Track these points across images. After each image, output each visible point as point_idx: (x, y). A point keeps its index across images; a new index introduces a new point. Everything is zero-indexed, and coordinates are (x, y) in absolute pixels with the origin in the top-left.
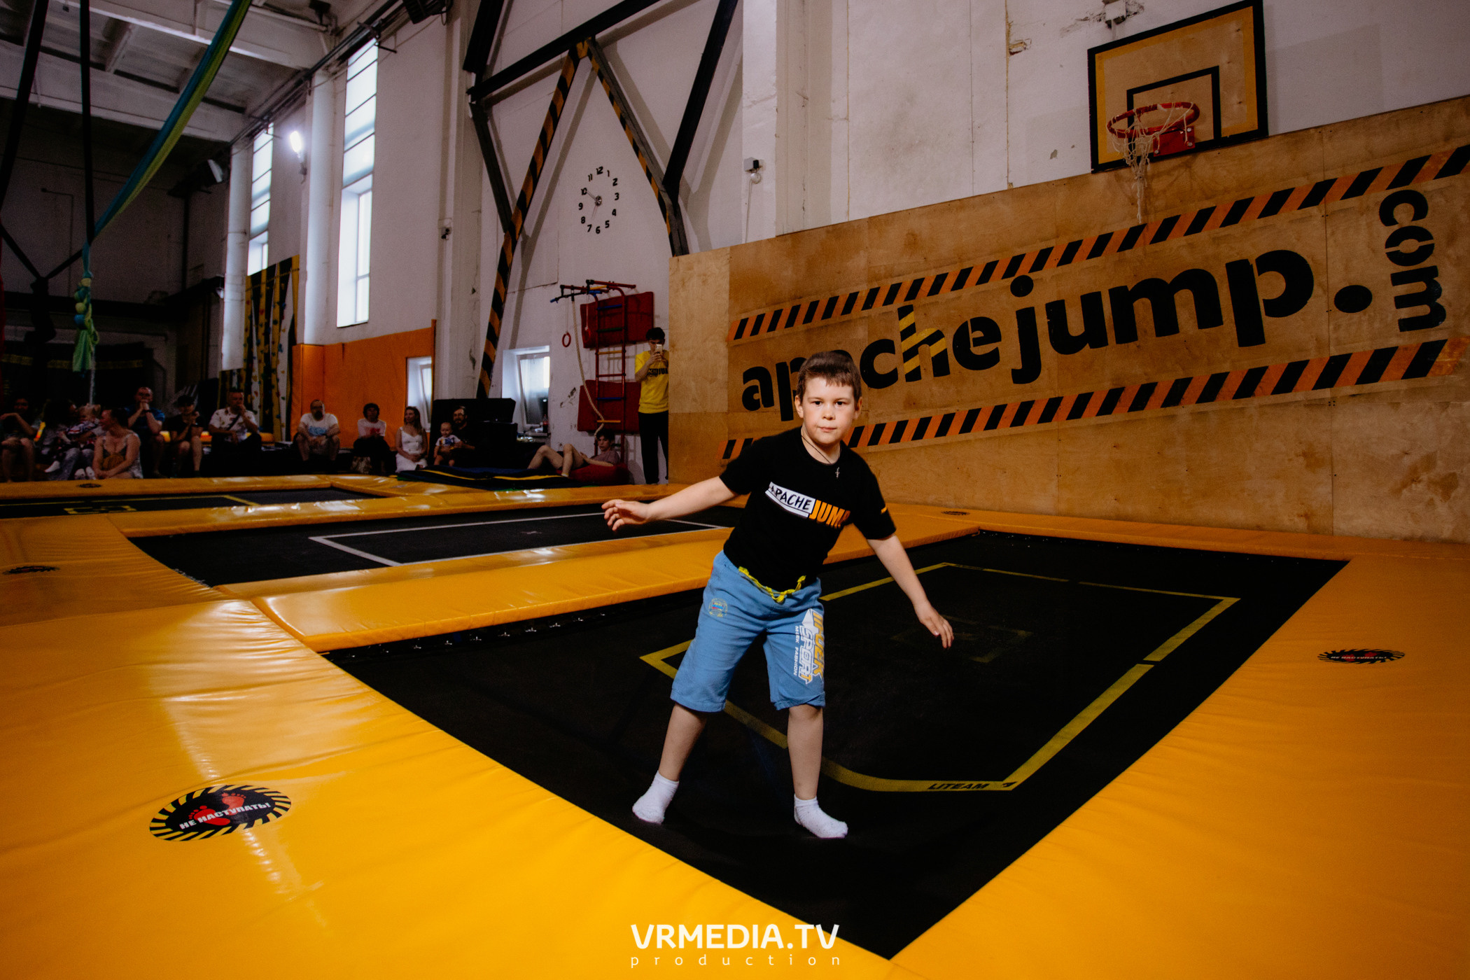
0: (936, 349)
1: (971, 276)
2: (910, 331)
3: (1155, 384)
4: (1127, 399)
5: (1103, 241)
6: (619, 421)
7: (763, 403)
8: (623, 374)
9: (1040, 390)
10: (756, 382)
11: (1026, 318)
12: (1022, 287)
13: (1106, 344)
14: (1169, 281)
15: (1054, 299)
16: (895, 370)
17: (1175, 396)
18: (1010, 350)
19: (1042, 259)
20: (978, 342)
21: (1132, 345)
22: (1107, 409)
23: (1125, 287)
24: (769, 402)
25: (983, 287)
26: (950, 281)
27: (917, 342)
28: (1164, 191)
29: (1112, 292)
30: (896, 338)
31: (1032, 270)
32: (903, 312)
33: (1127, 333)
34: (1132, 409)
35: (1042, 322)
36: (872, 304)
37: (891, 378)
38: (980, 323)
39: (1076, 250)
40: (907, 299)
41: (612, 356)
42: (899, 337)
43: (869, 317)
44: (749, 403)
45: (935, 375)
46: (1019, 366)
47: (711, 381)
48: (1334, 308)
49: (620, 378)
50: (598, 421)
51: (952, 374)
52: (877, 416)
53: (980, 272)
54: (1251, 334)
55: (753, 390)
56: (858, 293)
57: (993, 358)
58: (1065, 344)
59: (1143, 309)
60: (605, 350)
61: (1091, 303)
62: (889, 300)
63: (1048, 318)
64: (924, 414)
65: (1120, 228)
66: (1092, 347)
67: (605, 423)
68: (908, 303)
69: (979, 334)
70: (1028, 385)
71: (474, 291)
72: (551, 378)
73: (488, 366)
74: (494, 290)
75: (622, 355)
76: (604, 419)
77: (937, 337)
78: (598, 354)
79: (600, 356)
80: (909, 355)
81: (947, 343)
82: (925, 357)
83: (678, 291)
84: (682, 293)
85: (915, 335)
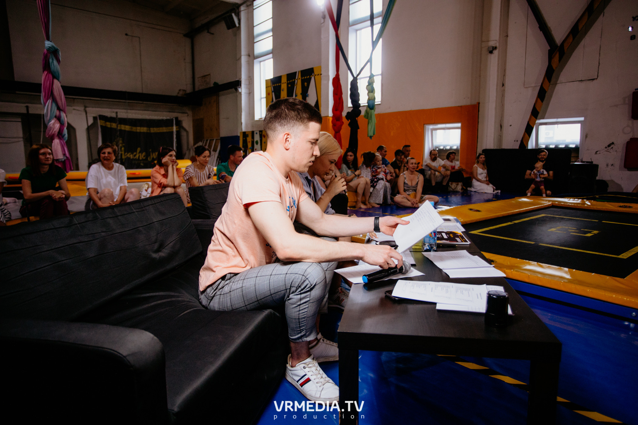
71: (503, 85)
72: (585, 136)
73: (529, 130)
74: (540, 84)
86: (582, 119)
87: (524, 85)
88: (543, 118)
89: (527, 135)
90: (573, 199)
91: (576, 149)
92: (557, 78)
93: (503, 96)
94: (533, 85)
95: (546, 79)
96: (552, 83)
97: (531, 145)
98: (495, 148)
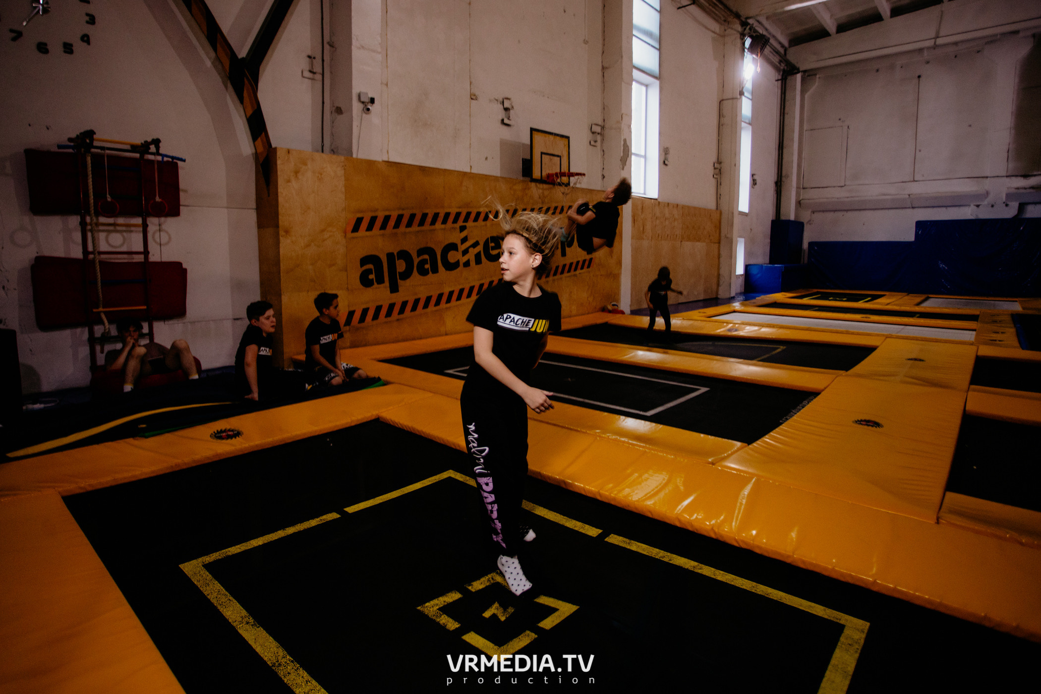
0: (476, 250)
2: (464, 240)
6: (144, 308)
7: (376, 281)
8: (146, 252)
10: (371, 266)
16: (458, 261)
20: (493, 248)
24: (380, 281)
26: (482, 216)
27: (468, 246)
28: (547, 196)
30: (459, 242)
32: (463, 229)
36: (447, 222)
37: (456, 265)
38: (493, 239)
40: (463, 222)
41: (101, 228)
43: (444, 229)
44: (365, 281)
45: (476, 264)
47: (331, 266)
50: (94, 310)
51: (483, 264)
55: (369, 272)
56: (439, 213)
62: (455, 221)
64: (472, 284)
67: (105, 313)
68: (464, 224)
69: (493, 244)
75: (141, 229)
76: (103, 308)
77: (476, 244)
78: (83, 224)
79: (89, 227)
80: (465, 252)
81: (480, 248)
82: (471, 256)
83: (289, 181)
84: (294, 184)
85: (467, 242)
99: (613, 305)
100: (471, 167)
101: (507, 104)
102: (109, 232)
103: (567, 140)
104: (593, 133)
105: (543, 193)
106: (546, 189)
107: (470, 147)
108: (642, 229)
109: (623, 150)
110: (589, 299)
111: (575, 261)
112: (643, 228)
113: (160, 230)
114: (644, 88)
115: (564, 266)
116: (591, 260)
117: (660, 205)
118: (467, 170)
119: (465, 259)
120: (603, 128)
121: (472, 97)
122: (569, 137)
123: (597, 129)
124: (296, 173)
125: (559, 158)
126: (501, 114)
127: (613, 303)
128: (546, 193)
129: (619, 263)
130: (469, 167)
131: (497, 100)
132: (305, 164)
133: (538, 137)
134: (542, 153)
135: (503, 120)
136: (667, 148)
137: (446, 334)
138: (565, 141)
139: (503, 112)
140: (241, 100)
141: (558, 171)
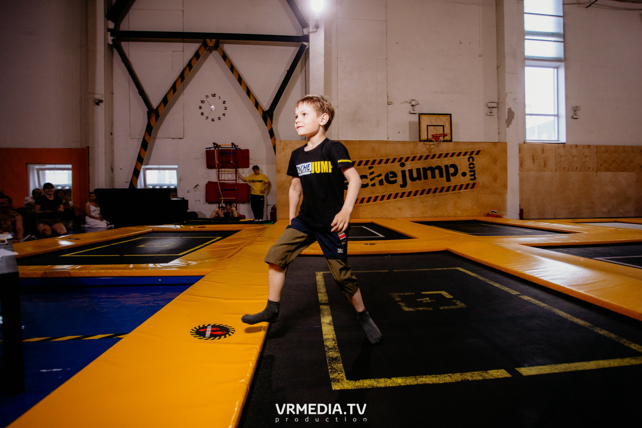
0: (380, 178)
1: (389, 161)
2: (372, 173)
3: (431, 189)
4: (426, 192)
5: (421, 158)
6: (235, 198)
9: (407, 189)
11: (403, 172)
12: (403, 165)
13: (421, 180)
14: (434, 167)
15: (410, 169)
16: (368, 184)
17: (435, 192)
18: (400, 179)
19: (407, 159)
20: (391, 177)
21: (427, 180)
22: (421, 194)
23: (425, 168)
25: (393, 164)
26: (384, 161)
27: (374, 176)
28: (433, 148)
29: (423, 168)
30: (368, 175)
31: (405, 161)
32: (370, 168)
33: (426, 178)
34: (427, 194)
35: (407, 174)
36: (360, 165)
37: (367, 186)
38: (392, 173)
39: (415, 158)
40: (371, 165)
41: (226, 172)
42: (369, 174)
45: (380, 185)
46: (402, 184)
48: (461, 176)
49: (235, 181)
50: (220, 198)
51: (384, 185)
52: (362, 196)
53: (392, 160)
54: (448, 180)
56: (355, 161)
57: (395, 182)
58: (412, 179)
59: (429, 173)
60: (223, 170)
61: (418, 170)
62: (366, 164)
63: (409, 173)
64: (377, 195)
65: (425, 155)
66: (419, 180)
67: (224, 199)
68: (372, 166)
69: (391, 175)
70: (404, 188)
71: (112, 134)
72: (180, 179)
73: (136, 173)
74: (142, 137)
75: (235, 172)
76: (223, 197)
77: (380, 175)
78: (219, 171)
79: (220, 172)
80: (372, 179)
81: (383, 177)
82: (377, 180)
83: (280, 152)
84: (283, 153)
85: (373, 174)
86: (176, 167)
87: (130, 135)
88: (147, 164)
89: (135, 178)
90: (175, 225)
91: (175, 190)
92: (156, 133)
93: (112, 143)
94: (138, 137)
95: (147, 134)
96: (152, 137)
97: (140, 185)
98: (108, 188)
99: (492, 212)
100: (388, 138)
101: (413, 103)
102: (229, 173)
103: (449, 116)
104: (489, 108)
105: (430, 147)
106: (432, 145)
107: (387, 128)
108: (543, 164)
109: (508, 115)
110: (473, 207)
111: (459, 184)
112: (545, 164)
113: (243, 173)
114: (556, 70)
115: (449, 188)
116: (474, 184)
117: (565, 147)
118: (386, 139)
119: (373, 182)
120: (498, 103)
121: (389, 103)
122: (450, 115)
123: (495, 105)
124: (283, 149)
125: (442, 127)
126: (409, 108)
127: (492, 211)
128: (432, 147)
129: (505, 186)
130: (387, 138)
131: (406, 102)
132: (287, 145)
133: (424, 118)
134: (428, 126)
135: (410, 112)
136: (577, 106)
137: (360, 218)
138: (448, 117)
139: (412, 107)
140: (266, 125)
141: (442, 133)
